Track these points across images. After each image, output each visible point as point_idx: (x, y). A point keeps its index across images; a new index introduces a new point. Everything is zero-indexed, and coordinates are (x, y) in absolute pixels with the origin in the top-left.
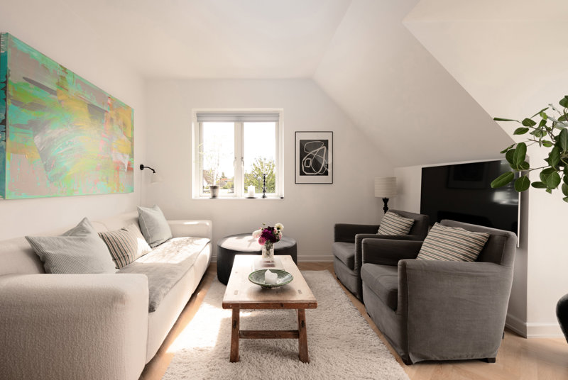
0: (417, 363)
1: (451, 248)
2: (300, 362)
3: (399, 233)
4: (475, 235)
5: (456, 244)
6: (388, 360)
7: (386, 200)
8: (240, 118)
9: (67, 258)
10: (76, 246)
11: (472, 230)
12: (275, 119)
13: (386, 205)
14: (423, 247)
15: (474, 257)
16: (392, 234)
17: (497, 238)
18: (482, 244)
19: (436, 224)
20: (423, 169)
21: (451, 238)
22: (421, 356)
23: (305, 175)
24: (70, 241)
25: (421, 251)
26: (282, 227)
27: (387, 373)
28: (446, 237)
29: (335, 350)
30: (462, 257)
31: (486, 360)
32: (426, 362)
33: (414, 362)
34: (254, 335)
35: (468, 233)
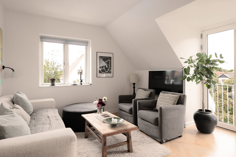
0: (165, 142)
1: (168, 101)
2: (130, 153)
3: (146, 97)
4: (175, 96)
5: (170, 100)
6: (156, 144)
7: (134, 84)
8: (66, 42)
9: (13, 128)
10: (13, 120)
11: (174, 94)
12: (86, 44)
13: (134, 86)
14: (158, 102)
15: (176, 103)
16: (143, 98)
17: (182, 96)
18: (178, 99)
19: (160, 93)
20: (149, 72)
21: (168, 98)
22: (166, 140)
23: (101, 73)
24: (8, 118)
25: (157, 103)
26: (106, 98)
27: (158, 148)
28: (166, 97)
29: (138, 145)
30: (173, 103)
31: (180, 137)
32: (167, 141)
33: (164, 142)
34: (112, 147)
35: (173, 95)
